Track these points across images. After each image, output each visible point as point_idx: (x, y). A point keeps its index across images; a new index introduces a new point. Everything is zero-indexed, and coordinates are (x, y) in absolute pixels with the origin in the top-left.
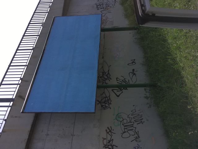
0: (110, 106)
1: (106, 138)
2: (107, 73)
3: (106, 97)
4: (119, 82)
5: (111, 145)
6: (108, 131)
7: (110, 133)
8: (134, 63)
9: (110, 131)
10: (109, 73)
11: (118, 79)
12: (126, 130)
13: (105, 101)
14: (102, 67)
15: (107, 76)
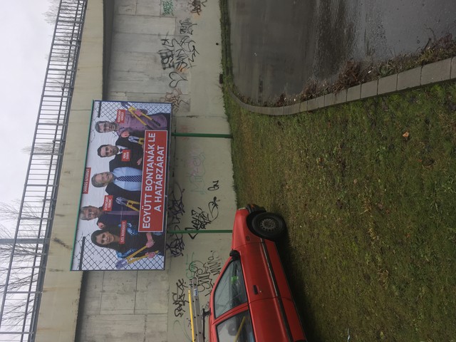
0: (183, 251)
1: (176, 292)
2: (179, 203)
3: (178, 239)
4: (195, 217)
5: (182, 301)
6: (179, 284)
7: (181, 287)
8: (216, 188)
9: (180, 284)
10: (181, 202)
11: (194, 213)
12: (200, 283)
13: (176, 245)
14: (173, 192)
15: (179, 206)
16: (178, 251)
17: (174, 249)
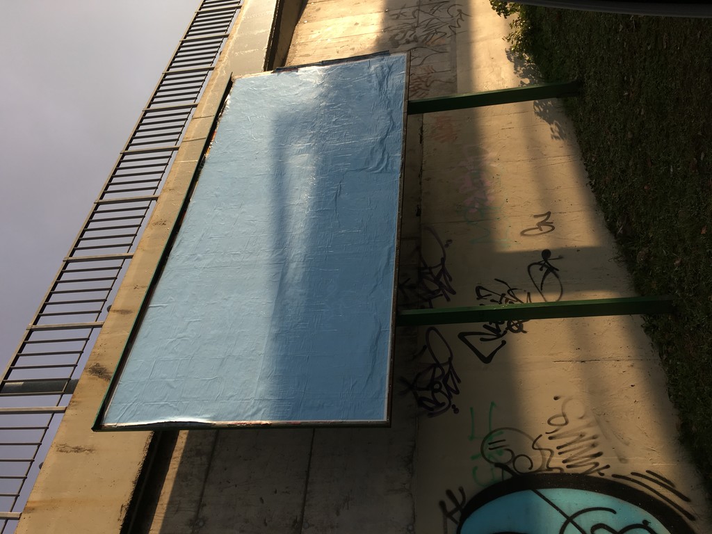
3: (437, 365)
4: (487, 303)
6: (450, 506)
7: (458, 515)
8: (546, 228)
9: (456, 507)
11: (483, 293)
13: (433, 381)
14: (418, 248)
15: (437, 280)
16: (441, 398)
17: (428, 394)
